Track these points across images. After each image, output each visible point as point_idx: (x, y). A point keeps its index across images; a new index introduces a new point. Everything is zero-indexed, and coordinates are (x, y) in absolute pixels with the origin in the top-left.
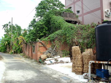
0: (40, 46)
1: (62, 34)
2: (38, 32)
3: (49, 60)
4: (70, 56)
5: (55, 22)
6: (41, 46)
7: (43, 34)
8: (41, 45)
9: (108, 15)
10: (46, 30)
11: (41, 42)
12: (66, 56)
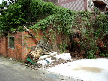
0: (26, 38)
1: (59, 20)
2: (12, 20)
3: (44, 59)
4: (68, 51)
5: (38, 6)
6: (28, 38)
7: (19, 22)
8: (28, 36)
9: (91, 5)
10: (23, 18)
11: (28, 32)
12: (65, 52)
